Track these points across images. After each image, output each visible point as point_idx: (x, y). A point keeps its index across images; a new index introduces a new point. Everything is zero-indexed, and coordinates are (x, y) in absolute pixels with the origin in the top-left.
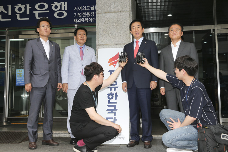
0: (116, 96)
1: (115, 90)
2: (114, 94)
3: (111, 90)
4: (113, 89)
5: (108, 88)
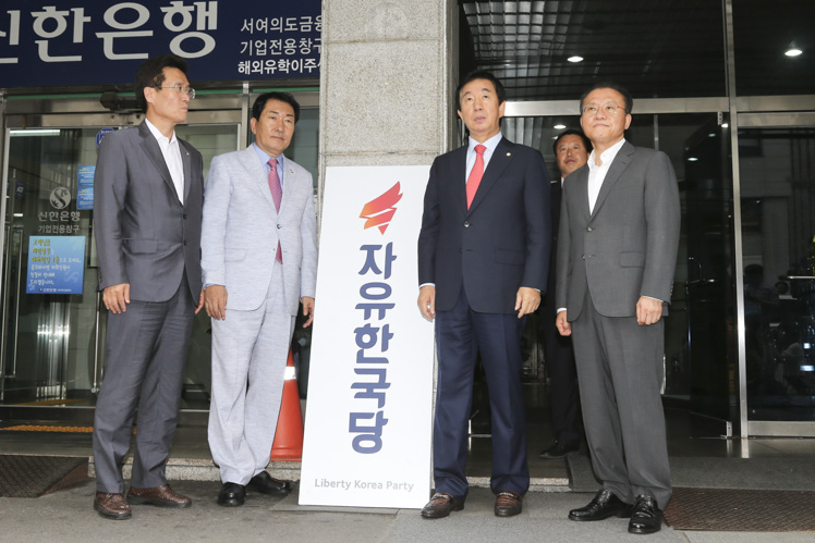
0: (387, 336)
1: (382, 316)
2: (381, 331)
3: (367, 316)
4: (375, 313)
5: (359, 306)
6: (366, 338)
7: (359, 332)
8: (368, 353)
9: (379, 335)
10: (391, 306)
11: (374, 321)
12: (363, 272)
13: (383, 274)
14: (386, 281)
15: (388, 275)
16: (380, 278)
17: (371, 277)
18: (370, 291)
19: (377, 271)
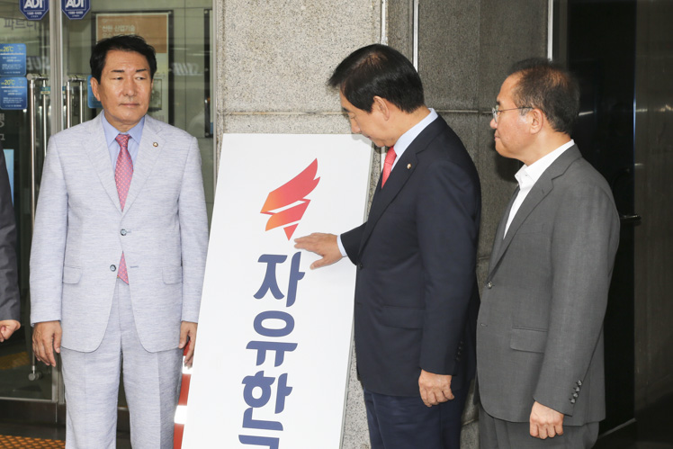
0: (284, 391)
1: (279, 361)
2: (276, 382)
3: (261, 360)
4: (271, 355)
5: (251, 345)
6: (257, 393)
7: (250, 382)
8: (258, 414)
9: (274, 388)
10: (292, 347)
11: (270, 369)
12: (260, 295)
13: (285, 299)
14: (288, 310)
15: (291, 301)
16: (280, 305)
17: (269, 303)
18: (267, 324)
19: (278, 295)
